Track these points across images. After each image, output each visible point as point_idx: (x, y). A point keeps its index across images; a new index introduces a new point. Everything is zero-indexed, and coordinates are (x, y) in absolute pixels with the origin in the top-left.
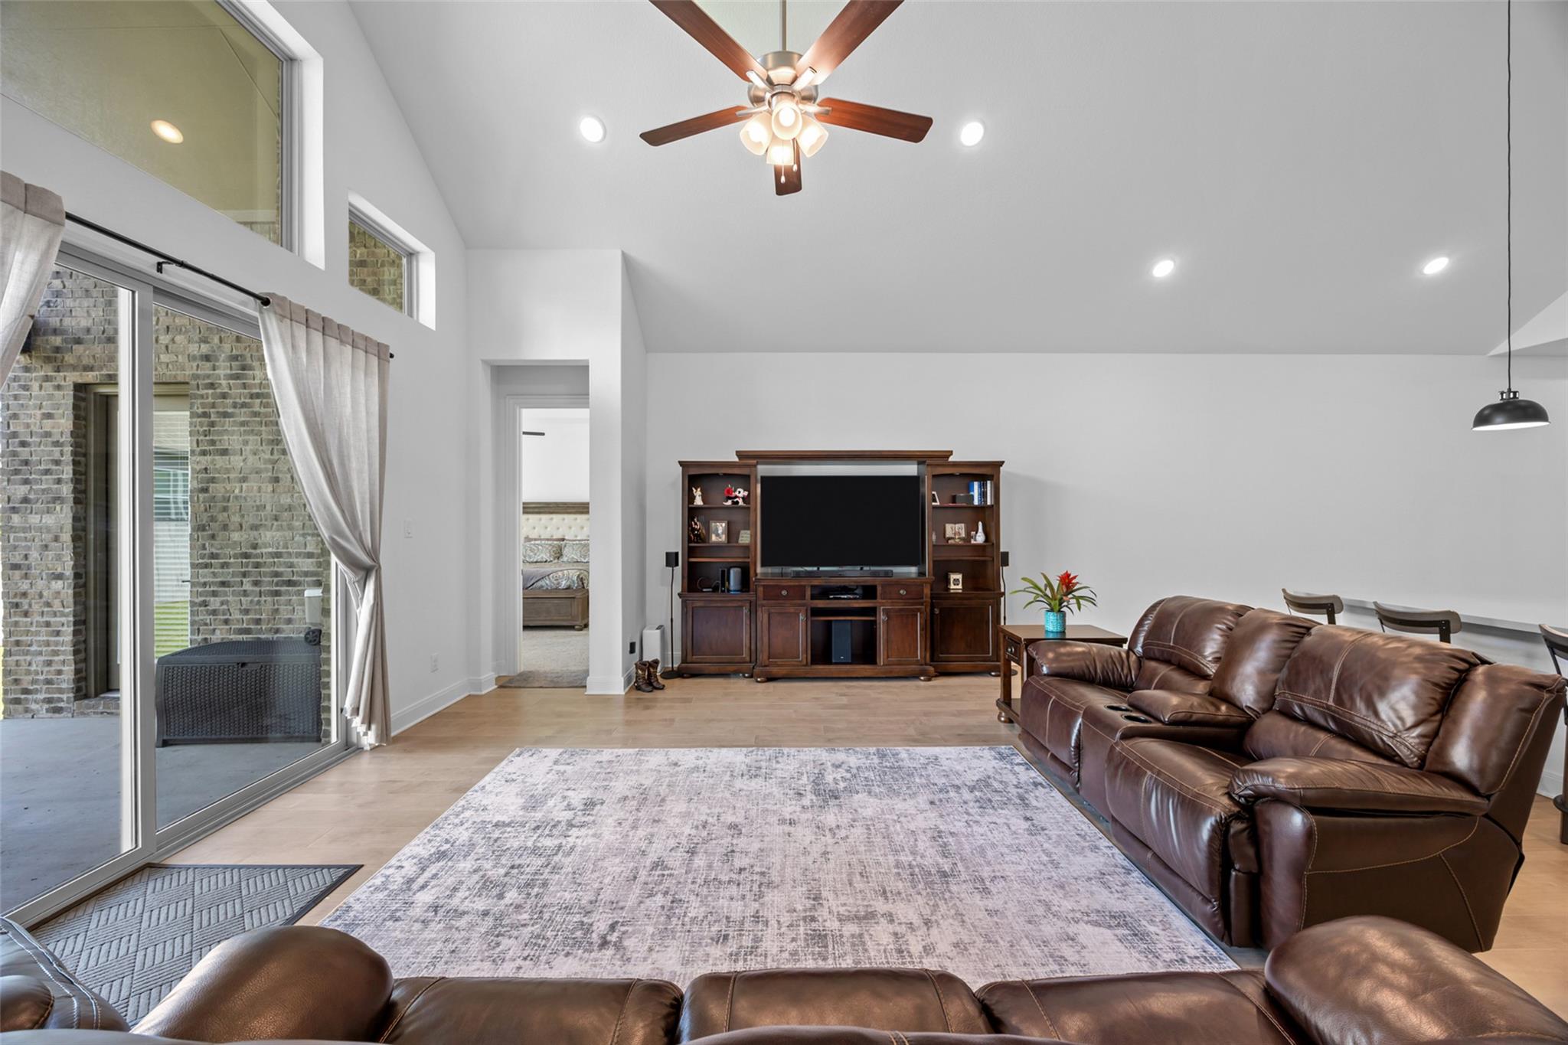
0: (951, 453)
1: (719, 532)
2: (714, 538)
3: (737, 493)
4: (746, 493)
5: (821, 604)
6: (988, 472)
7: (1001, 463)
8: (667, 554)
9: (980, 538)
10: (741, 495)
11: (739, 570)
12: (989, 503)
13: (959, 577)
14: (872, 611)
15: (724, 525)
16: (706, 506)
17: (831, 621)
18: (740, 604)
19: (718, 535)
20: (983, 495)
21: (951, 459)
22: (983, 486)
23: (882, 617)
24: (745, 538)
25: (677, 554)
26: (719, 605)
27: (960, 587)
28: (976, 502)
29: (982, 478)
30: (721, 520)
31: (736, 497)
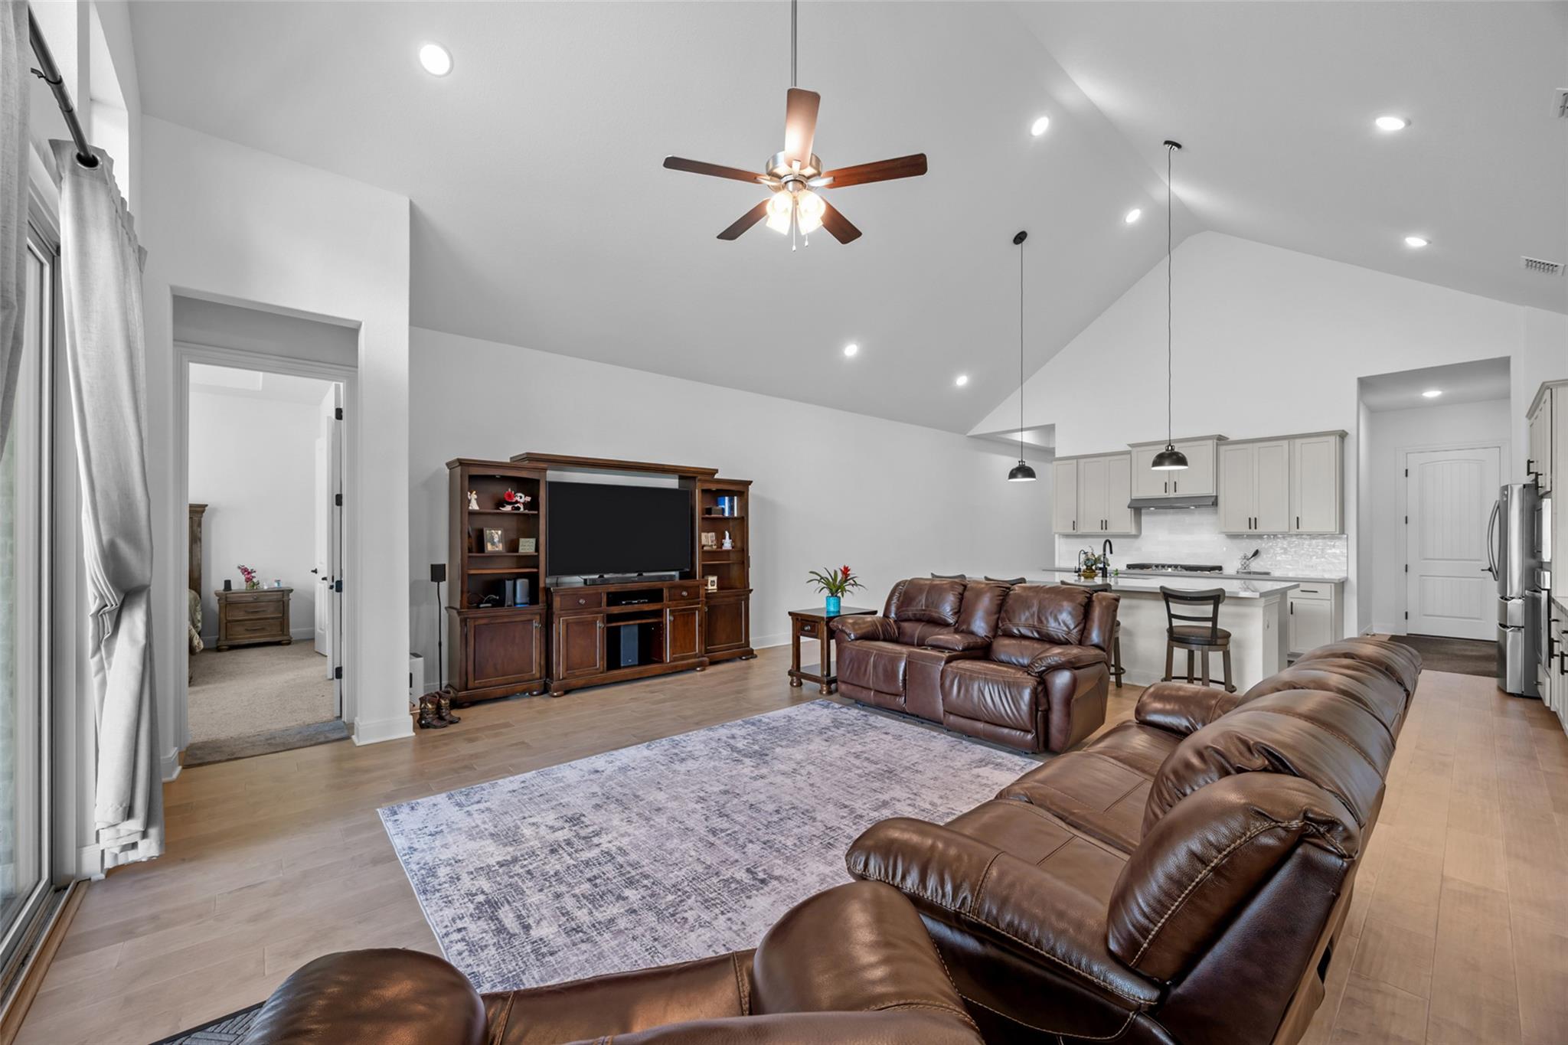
0: (716, 471)
1: (495, 540)
2: (489, 547)
3: (518, 499)
4: (528, 499)
5: (615, 610)
6: (739, 490)
7: (750, 483)
8: (432, 566)
9: (727, 544)
10: (522, 501)
11: (526, 581)
12: (736, 515)
13: (715, 578)
14: (659, 613)
15: (500, 532)
16: (482, 511)
17: (619, 627)
18: (529, 617)
19: (493, 544)
20: (731, 508)
21: (716, 476)
22: (731, 501)
23: (668, 618)
24: (527, 546)
25: (444, 565)
26: (506, 620)
27: (715, 587)
28: (727, 514)
29: (731, 494)
30: (496, 528)
31: (517, 502)
